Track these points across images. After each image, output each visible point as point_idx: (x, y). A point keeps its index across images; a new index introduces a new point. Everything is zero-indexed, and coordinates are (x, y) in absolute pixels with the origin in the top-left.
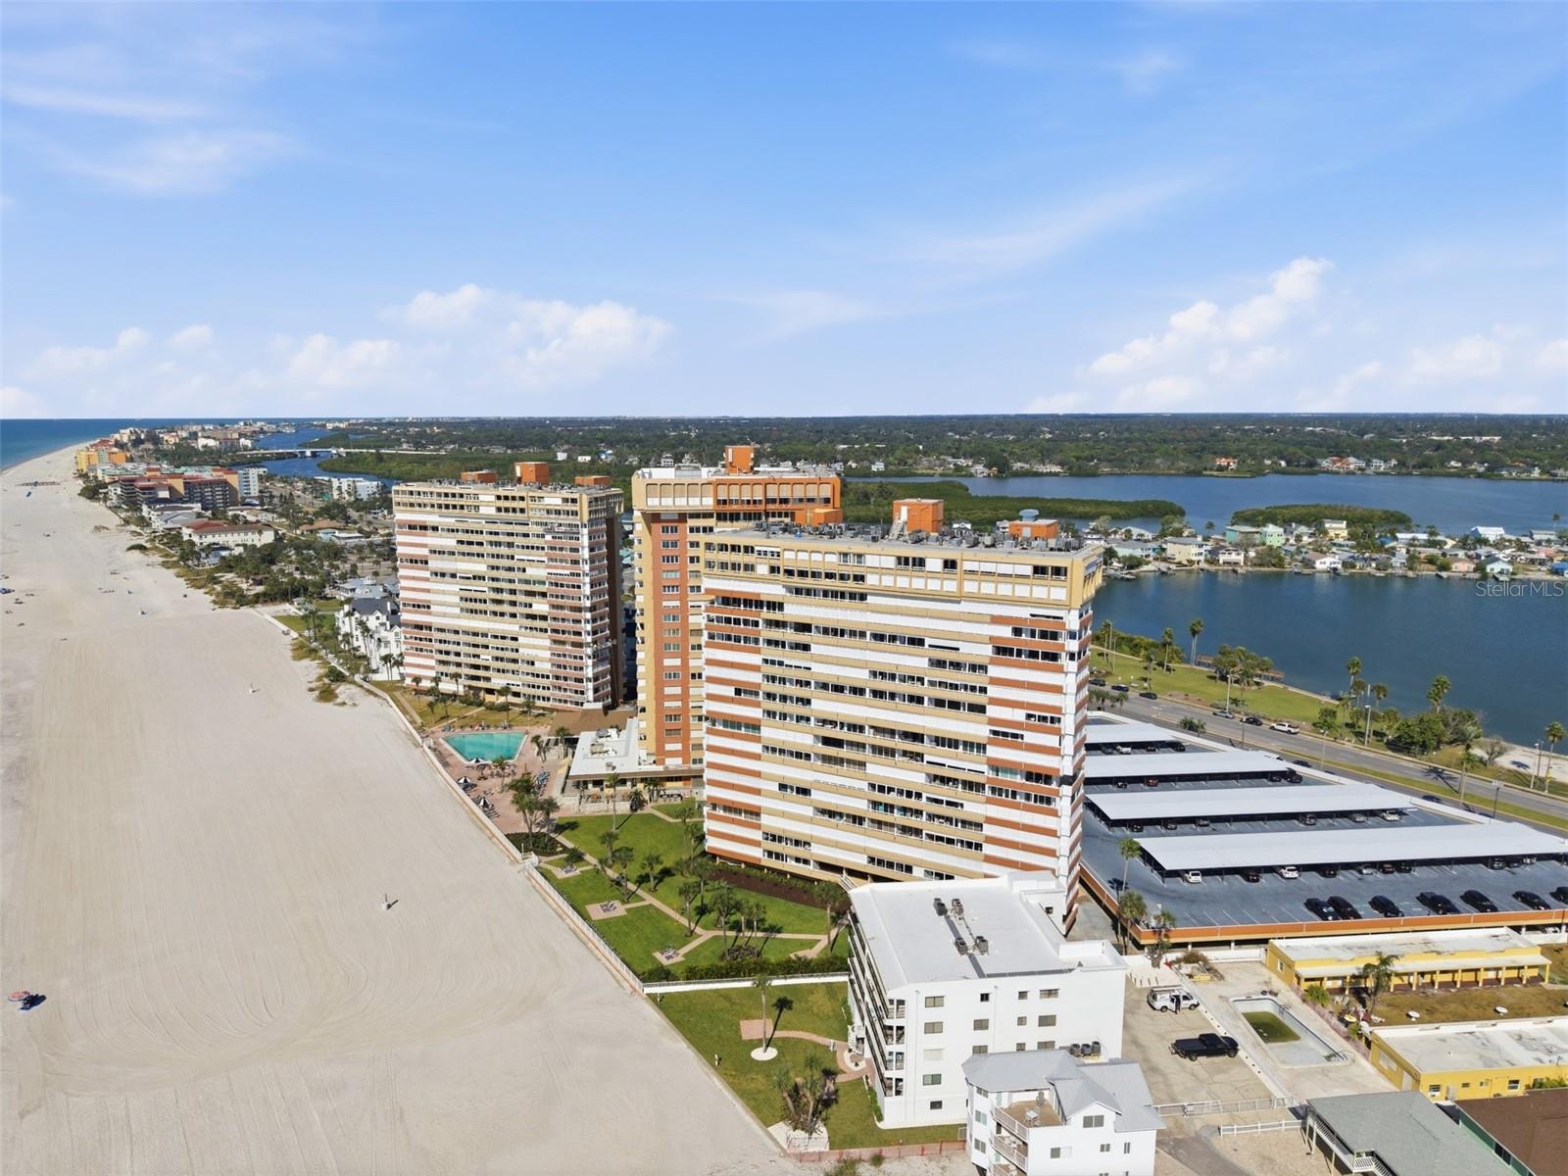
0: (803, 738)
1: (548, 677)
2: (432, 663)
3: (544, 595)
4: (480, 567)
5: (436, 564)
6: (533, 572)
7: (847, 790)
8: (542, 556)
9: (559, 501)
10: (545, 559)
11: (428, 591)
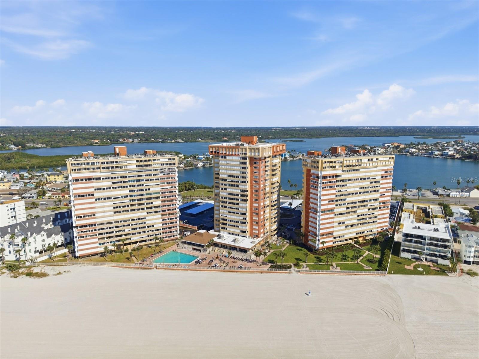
0: (343, 209)
1: (160, 229)
2: (97, 240)
3: (156, 198)
4: (126, 192)
5: (97, 195)
6: (152, 190)
7: (352, 219)
8: (158, 182)
9: (167, 160)
10: (159, 183)
11: (94, 208)
